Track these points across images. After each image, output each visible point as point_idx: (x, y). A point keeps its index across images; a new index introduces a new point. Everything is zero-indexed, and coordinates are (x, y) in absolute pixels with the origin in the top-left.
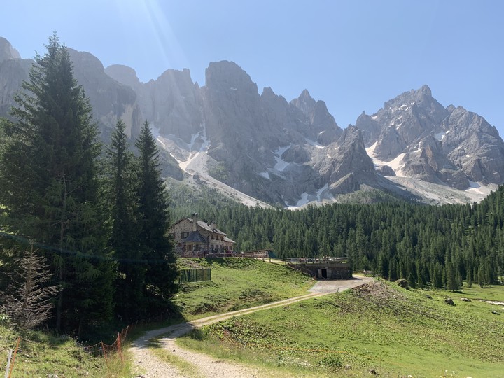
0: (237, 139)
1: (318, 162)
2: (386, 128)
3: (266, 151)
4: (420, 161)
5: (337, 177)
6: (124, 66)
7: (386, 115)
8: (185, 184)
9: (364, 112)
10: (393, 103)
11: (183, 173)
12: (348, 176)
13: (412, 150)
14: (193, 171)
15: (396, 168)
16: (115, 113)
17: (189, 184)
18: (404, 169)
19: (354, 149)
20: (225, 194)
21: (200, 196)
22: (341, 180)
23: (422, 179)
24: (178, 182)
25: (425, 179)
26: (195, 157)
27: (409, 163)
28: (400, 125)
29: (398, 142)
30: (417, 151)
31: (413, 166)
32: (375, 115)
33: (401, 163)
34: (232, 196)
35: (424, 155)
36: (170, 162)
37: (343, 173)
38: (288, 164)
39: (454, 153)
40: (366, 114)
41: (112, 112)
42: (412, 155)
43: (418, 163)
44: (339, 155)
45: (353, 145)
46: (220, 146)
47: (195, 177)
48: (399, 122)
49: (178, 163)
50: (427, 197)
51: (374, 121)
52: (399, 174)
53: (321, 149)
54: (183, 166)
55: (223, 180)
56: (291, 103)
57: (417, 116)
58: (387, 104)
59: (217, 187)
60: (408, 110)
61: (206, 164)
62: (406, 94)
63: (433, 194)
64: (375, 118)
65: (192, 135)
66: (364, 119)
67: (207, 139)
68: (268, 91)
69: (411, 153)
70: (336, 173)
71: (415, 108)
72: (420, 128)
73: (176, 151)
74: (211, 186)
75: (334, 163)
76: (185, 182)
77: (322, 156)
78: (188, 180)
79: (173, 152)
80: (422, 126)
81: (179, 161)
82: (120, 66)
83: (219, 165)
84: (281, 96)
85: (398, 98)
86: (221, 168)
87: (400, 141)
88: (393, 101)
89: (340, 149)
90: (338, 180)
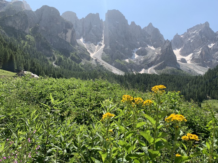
0: (116, 44)
1: (151, 55)
2: (186, 41)
3: (128, 50)
4: (199, 57)
5: (158, 62)
6: (71, 12)
7: (187, 35)
8: (91, 63)
9: (177, 33)
10: (191, 30)
11: (91, 58)
12: (163, 62)
13: (197, 52)
14: (95, 57)
15: (188, 59)
16: (64, 33)
17: (92, 63)
18: (191, 60)
19: (167, 51)
20: (107, 68)
21: (95, 68)
22: (159, 64)
23: (198, 65)
24: (88, 61)
25: (200, 65)
26: (98, 51)
27: (194, 57)
28: (193, 40)
29: (191, 48)
30: (199, 52)
31: (195, 59)
32: (182, 35)
33: (191, 57)
34: (109, 68)
35: (201, 54)
36: (86, 53)
37: (161, 61)
38: (138, 56)
39: (216, 54)
40: (178, 34)
41: (62, 32)
42: (196, 54)
43: (197, 57)
44: (161, 53)
45: (167, 49)
46: (108, 47)
47: (95, 60)
48: (192, 39)
49: (90, 54)
50: (198, 73)
51: (182, 38)
52: (189, 62)
53: (153, 50)
54: (92, 55)
55: (107, 62)
56: (143, 29)
57: (201, 36)
58: (188, 30)
59: (104, 65)
60: (198, 33)
61: (101, 55)
62: (198, 26)
63: (201, 72)
64: (182, 36)
65: (98, 42)
66: (177, 37)
67: (104, 44)
68: (133, 23)
69: (196, 53)
70: (158, 61)
71: (200, 32)
72: (202, 42)
73: (90, 49)
74: (101, 64)
75: (158, 56)
76: (90, 62)
77: (153, 53)
78: (92, 61)
79: (89, 49)
80: (203, 41)
81: (90, 53)
82: (70, 11)
83: (107, 55)
84: (139, 26)
85: (194, 27)
86: (107, 57)
87: (192, 47)
88: (191, 29)
89: (161, 50)
90: (158, 63)
